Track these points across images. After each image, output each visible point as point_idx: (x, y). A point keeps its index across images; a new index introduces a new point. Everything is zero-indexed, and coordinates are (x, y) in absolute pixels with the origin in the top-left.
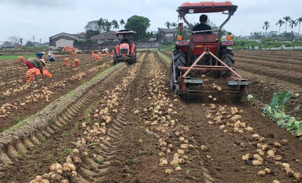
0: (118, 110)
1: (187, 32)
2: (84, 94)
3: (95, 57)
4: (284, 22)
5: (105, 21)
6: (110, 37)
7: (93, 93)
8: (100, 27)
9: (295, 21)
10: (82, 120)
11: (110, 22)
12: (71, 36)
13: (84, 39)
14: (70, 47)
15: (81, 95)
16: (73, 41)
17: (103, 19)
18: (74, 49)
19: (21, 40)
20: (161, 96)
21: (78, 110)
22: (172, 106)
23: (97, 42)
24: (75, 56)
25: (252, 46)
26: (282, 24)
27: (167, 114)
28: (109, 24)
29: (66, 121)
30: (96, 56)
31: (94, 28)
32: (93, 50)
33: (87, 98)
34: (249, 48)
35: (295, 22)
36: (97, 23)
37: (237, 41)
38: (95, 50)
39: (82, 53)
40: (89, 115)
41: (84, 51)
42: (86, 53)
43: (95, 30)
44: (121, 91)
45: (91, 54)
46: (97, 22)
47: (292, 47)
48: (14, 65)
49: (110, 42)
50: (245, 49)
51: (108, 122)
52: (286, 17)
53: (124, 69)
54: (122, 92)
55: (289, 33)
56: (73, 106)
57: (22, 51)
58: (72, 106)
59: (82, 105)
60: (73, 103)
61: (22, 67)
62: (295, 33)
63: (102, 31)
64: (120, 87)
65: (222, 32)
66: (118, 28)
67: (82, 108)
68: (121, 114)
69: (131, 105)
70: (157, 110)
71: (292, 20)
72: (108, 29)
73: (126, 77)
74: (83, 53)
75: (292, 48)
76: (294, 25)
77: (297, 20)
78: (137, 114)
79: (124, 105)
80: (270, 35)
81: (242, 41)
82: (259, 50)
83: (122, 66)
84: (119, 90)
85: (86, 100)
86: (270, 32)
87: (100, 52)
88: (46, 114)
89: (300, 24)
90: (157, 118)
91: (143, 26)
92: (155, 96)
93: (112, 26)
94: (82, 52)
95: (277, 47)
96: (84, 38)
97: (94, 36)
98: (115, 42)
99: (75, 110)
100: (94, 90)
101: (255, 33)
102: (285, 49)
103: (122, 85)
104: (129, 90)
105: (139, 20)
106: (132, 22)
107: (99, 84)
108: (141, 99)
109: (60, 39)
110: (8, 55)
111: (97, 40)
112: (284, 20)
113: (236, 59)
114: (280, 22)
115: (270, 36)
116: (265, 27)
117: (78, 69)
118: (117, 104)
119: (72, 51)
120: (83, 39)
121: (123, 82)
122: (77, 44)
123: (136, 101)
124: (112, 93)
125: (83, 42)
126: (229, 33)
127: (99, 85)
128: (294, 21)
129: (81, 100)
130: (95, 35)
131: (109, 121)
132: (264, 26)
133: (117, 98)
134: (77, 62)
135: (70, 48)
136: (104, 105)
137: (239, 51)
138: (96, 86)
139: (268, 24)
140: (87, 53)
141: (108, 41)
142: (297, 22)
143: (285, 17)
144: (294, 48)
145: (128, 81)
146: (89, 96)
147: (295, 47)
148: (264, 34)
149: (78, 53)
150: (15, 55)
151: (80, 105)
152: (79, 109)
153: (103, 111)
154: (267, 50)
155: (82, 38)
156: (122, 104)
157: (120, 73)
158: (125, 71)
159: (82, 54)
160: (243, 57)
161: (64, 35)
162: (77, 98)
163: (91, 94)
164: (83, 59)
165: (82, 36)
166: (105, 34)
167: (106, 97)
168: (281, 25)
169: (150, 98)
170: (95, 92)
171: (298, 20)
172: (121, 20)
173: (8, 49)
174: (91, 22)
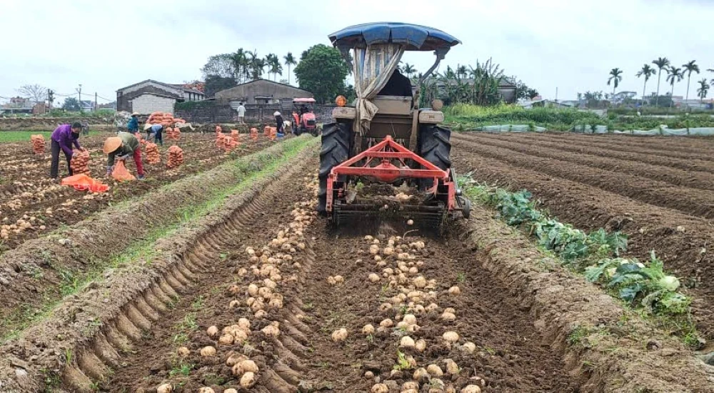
0: (279, 328)
1: (439, 86)
2: (180, 256)
3: (224, 140)
4: (654, 71)
5: (248, 56)
6: (260, 93)
7: (208, 252)
8: (238, 70)
9: (678, 70)
10: (159, 370)
11: (261, 58)
12: (168, 90)
13: (200, 97)
14: (164, 115)
15: (170, 261)
16: (174, 101)
17: (244, 51)
18: (175, 120)
19: (51, 93)
20: (406, 269)
21: (156, 316)
22: (453, 316)
23: (229, 106)
24: (175, 136)
25: (590, 124)
26: (650, 75)
27: (444, 352)
28: (258, 64)
29: (108, 363)
30: (227, 140)
31: (223, 71)
32: (220, 124)
33: (190, 269)
34: (584, 129)
35: (679, 72)
36: (231, 61)
37: (551, 111)
38: (225, 125)
39: (193, 129)
40: (185, 350)
41: (199, 125)
42: (204, 131)
43: (225, 75)
44: (289, 250)
45: (214, 134)
46: (232, 58)
47: (685, 129)
48: (17, 158)
49: (261, 106)
50: (574, 130)
51: (248, 384)
52: (660, 59)
53: (294, 175)
54: (292, 254)
55: (662, 96)
56: (142, 302)
57: (49, 122)
58: (136, 304)
59: (172, 297)
60: (143, 294)
61: (35, 163)
62: (675, 97)
63: (243, 80)
64: (285, 236)
65: (520, 90)
66: (281, 73)
67: (171, 308)
68: (289, 340)
69: (320, 301)
70: (408, 338)
71: (672, 68)
72: (256, 75)
73: (300, 200)
74: (196, 131)
75: (684, 132)
76: (676, 78)
77: (684, 66)
78: (342, 344)
79: (300, 302)
80: (619, 99)
81: (564, 112)
82: (608, 134)
83: (291, 167)
84: (283, 248)
85: (186, 276)
86: (619, 94)
87: (236, 129)
88: (38, 346)
89: (689, 75)
90: (412, 371)
91: (338, 69)
92: (389, 270)
93: (266, 68)
94: (193, 127)
95: (649, 128)
96: (198, 95)
97: (224, 91)
98: (273, 105)
99: (146, 316)
100: (212, 243)
101: (588, 96)
102: (667, 134)
103: (291, 230)
104: (312, 245)
105: (328, 55)
106: (312, 61)
107: (229, 223)
108: (347, 277)
109: (143, 96)
110: (12, 129)
111: (230, 100)
112: (655, 67)
113: (566, 156)
114: (647, 70)
115: (620, 102)
116: (613, 82)
117: (176, 174)
118: (277, 302)
119: (169, 124)
120: (196, 97)
121: (292, 219)
122: (182, 108)
123: (334, 285)
124: (264, 258)
125: (196, 103)
126: (533, 91)
127: (226, 223)
128: (676, 68)
129: (172, 279)
130: (226, 88)
131: (251, 381)
132: (611, 78)
133: (279, 277)
134: (175, 155)
135: (165, 117)
136: (236, 305)
137: (562, 136)
138: (219, 230)
139: (619, 75)
140: (206, 130)
141: (256, 102)
142: (684, 72)
143: (658, 60)
144: (688, 130)
145: (307, 214)
146: (195, 264)
147: (690, 129)
148: (606, 96)
149: (182, 130)
150: (30, 130)
151: (166, 298)
152: (160, 312)
153: (233, 332)
154: (627, 135)
155: (194, 94)
156: (294, 301)
157: (286, 186)
158: (297, 183)
159: (193, 132)
160: (579, 151)
161: (152, 86)
162: (155, 274)
163: (202, 255)
164: (195, 145)
165: (194, 88)
166: (249, 87)
167: (244, 271)
168: (647, 78)
169: (374, 277)
170: (216, 248)
171: (685, 68)
172: (287, 55)
173: (15, 116)
174: (217, 57)
